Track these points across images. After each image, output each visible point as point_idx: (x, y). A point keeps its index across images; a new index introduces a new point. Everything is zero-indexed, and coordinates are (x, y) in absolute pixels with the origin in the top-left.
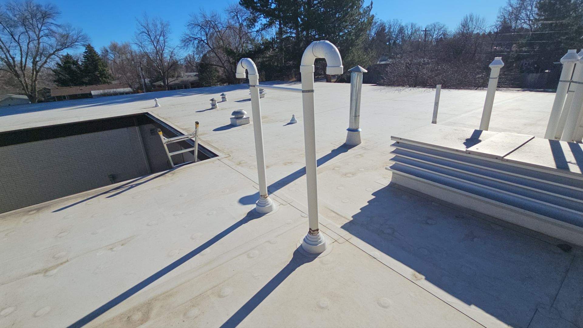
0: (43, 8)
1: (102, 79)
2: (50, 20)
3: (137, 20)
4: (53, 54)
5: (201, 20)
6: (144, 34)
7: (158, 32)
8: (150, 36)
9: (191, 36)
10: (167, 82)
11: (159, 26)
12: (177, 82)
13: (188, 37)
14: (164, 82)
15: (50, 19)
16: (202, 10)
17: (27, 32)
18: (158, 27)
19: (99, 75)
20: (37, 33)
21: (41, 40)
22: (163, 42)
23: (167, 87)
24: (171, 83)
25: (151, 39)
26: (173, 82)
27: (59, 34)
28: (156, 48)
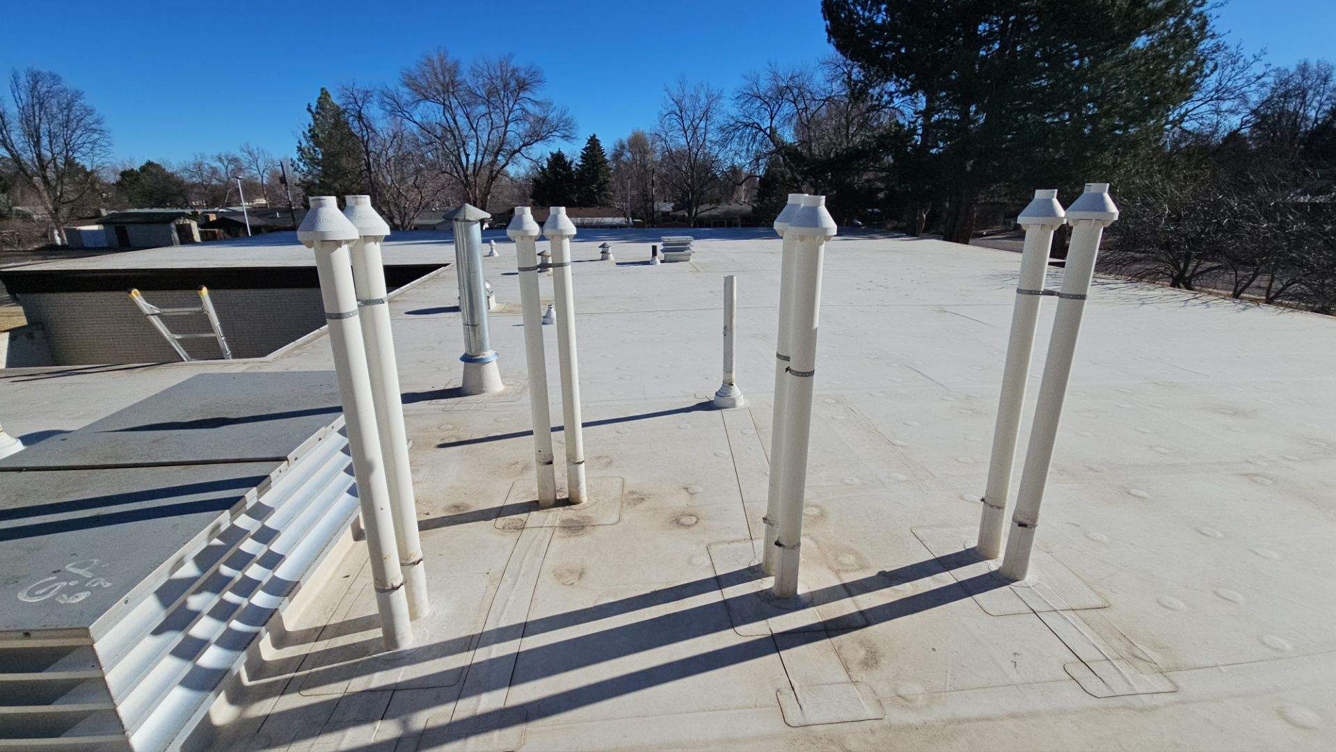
0: (522, 74)
1: (600, 198)
2: (527, 94)
3: (667, 90)
4: (519, 151)
5: (765, 85)
6: (674, 116)
7: (699, 113)
8: (683, 121)
9: (741, 119)
10: (696, 212)
11: (703, 100)
12: (714, 212)
13: (732, 122)
14: (690, 213)
15: (527, 92)
16: (773, 65)
17: (490, 113)
18: (701, 103)
19: (595, 190)
20: (506, 115)
21: (509, 128)
22: (703, 131)
23: (692, 221)
24: (702, 214)
25: (684, 127)
26: (708, 213)
27: (534, 116)
28: (688, 143)
